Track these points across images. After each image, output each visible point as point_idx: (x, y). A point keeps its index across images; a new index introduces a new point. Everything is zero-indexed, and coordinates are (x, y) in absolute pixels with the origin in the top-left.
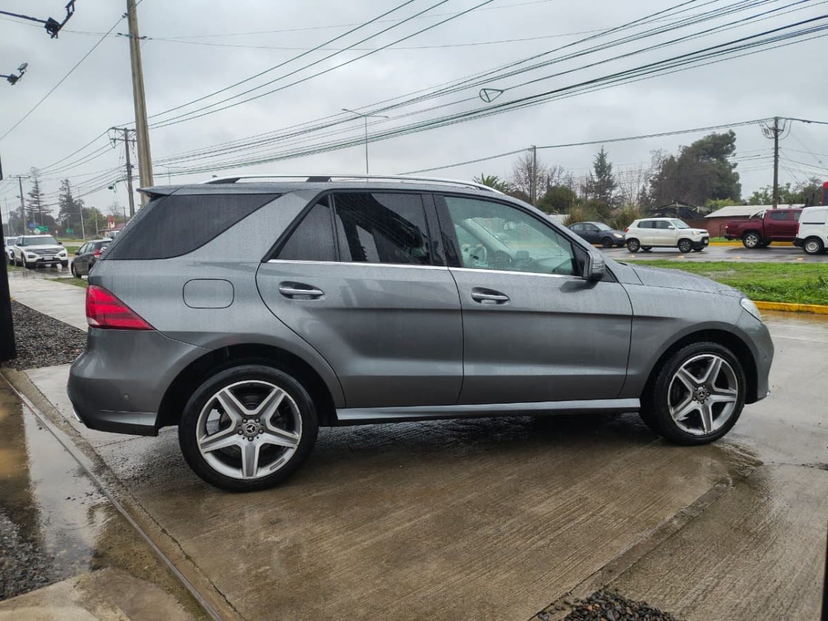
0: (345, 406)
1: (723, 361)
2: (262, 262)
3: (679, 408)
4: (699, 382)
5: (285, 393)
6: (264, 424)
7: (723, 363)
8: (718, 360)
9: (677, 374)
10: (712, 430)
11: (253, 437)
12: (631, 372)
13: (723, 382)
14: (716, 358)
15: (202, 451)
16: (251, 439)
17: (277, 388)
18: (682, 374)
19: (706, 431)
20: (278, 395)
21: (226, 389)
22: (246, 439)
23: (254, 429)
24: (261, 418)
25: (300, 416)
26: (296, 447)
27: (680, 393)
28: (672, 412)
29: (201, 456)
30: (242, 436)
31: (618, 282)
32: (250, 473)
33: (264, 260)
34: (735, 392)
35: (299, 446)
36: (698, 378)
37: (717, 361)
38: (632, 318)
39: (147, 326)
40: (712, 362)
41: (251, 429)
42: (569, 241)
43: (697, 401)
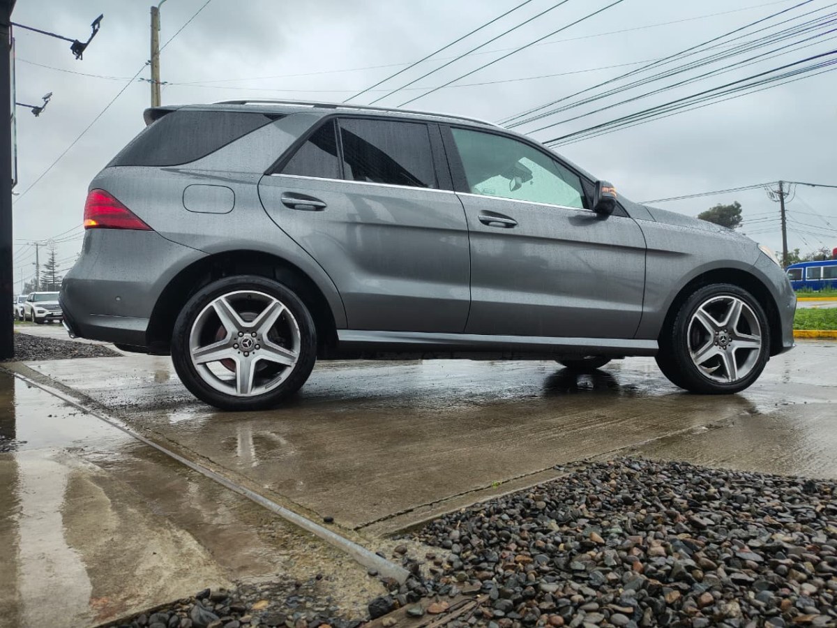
0: (347, 328)
1: (744, 303)
2: (265, 174)
3: (700, 352)
4: (720, 325)
5: (283, 307)
6: (260, 339)
7: (743, 306)
8: (738, 303)
9: (696, 315)
10: (737, 378)
11: (248, 352)
12: (646, 309)
13: (745, 326)
14: (736, 300)
15: (195, 362)
16: (246, 355)
17: (275, 301)
18: (700, 314)
19: (730, 378)
20: (277, 308)
21: (222, 298)
22: (242, 354)
23: (250, 343)
24: (258, 332)
25: (299, 333)
26: (293, 365)
27: (701, 336)
28: (693, 356)
29: (193, 366)
30: (238, 350)
31: (630, 217)
32: (244, 390)
33: (267, 173)
34: (759, 338)
35: (296, 364)
36: (720, 322)
37: (738, 305)
38: (646, 251)
39: (142, 225)
40: (732, 304)
41: (247, 343)
42: (578, 176)
43: (718, 346)
